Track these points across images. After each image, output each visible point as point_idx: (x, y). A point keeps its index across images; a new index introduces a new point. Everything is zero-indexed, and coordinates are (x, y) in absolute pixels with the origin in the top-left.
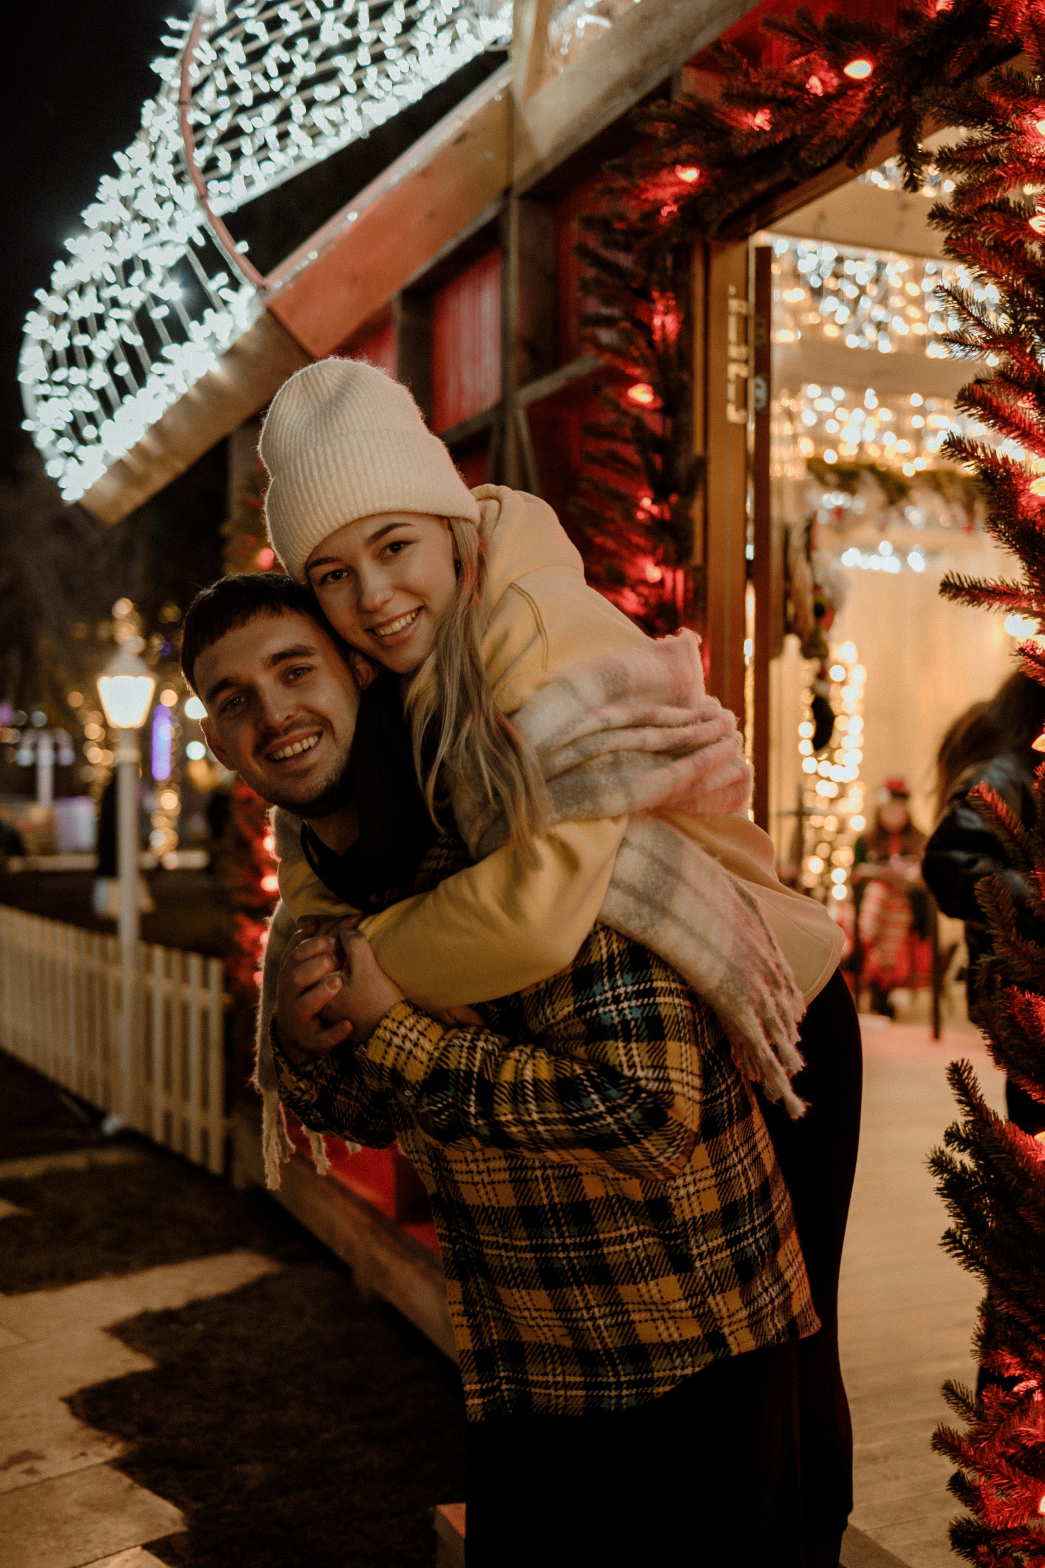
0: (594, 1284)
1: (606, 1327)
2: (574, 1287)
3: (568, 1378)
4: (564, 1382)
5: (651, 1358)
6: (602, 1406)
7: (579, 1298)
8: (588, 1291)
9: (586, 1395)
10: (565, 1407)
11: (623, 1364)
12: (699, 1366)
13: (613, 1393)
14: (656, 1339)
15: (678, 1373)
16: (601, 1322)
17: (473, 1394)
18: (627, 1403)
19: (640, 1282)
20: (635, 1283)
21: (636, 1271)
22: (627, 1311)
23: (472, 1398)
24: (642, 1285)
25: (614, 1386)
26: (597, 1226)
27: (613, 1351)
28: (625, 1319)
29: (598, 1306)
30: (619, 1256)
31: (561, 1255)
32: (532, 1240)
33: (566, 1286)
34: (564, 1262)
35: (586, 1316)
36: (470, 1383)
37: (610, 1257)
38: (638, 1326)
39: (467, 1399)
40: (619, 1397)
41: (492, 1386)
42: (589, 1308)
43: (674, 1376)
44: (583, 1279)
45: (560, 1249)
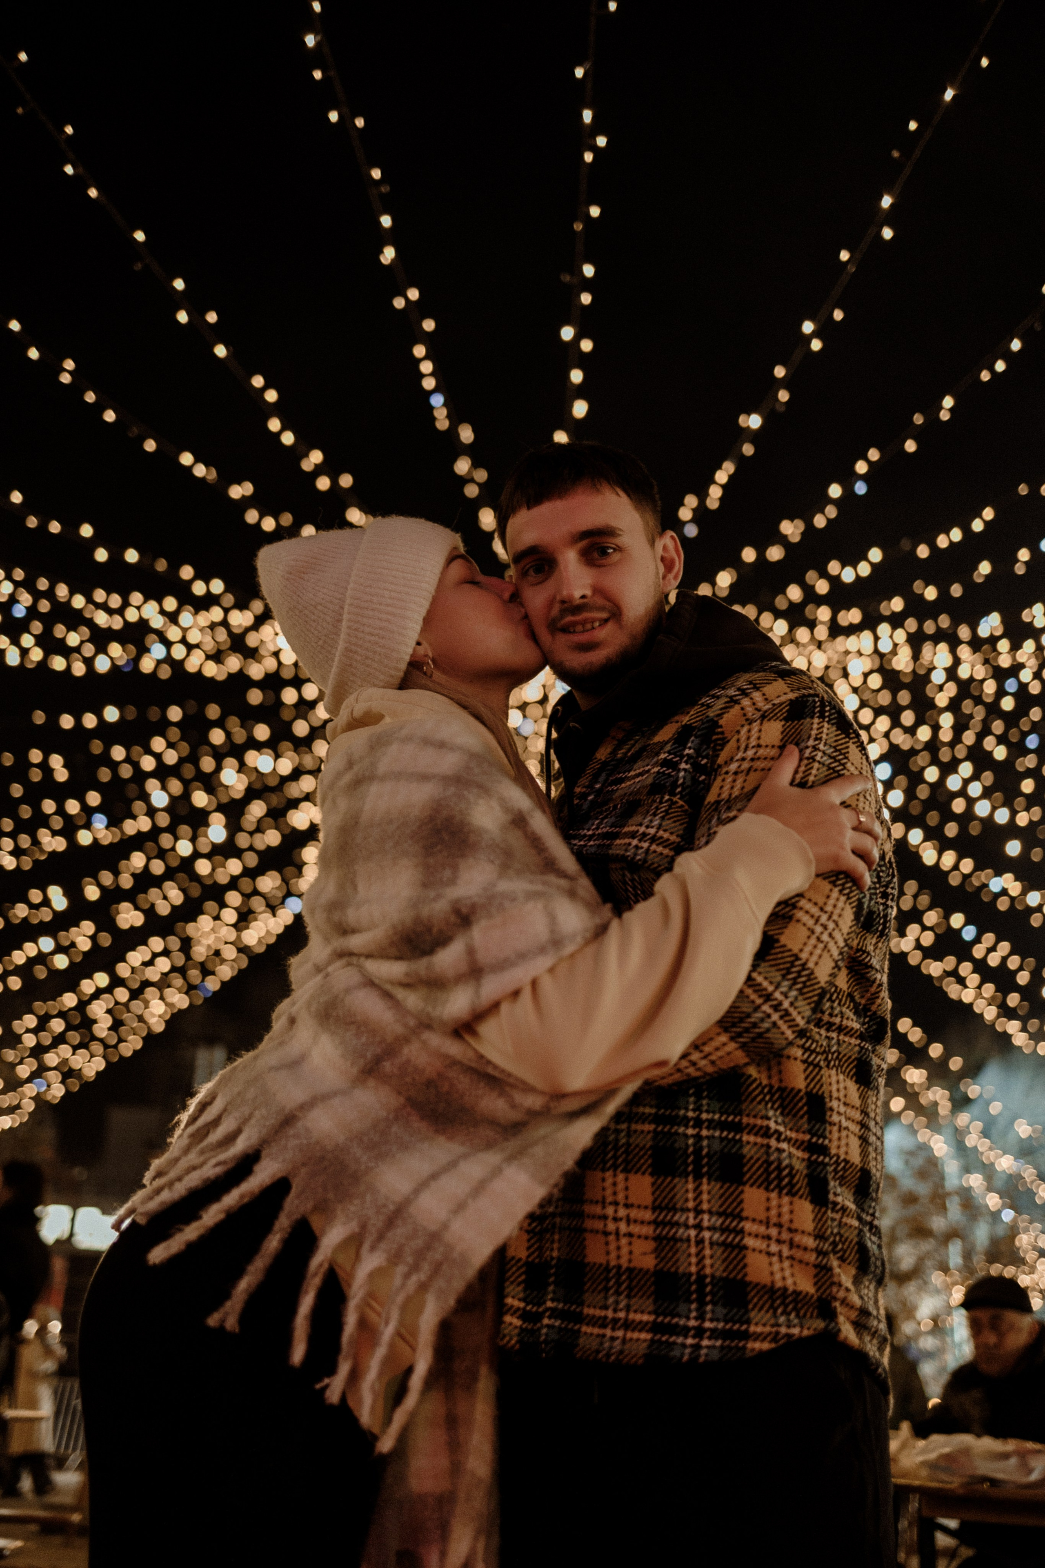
0: (716, 1180)
1: (712, 1244)
2: (690, 1178)
3: (632, 1316)
4: (626, 1319)
5: (750, 1306)
6: (672, 1354)
7: (691, 1195)
8: (705, 1187)
9: (652, 1340)
10: (621, 1352)
11: (714, 1303)
12: (809, 1329)
13: (690, 1341)
14: (766, 1280)
15: (783, 1330)
16: (707, 1234)
17: (515, 1311)
18: (707, 1355)
19: (773, 1191)
20: (767, 1189)
21: (773, 1176)
22: (742, 1231)
23: (512, 1315)
24: (774, 1195)
25: (692, 1332)
26: (744, 1106)
27: (708, 1280)
28: (737, 1240)
29: (710, 1212)
30: (759, 1150)
31: (690, 1131)
32: (659, 1109)
33: (680, 1176)
34: (691, 1141)
35: (691, 1221)
36: (513, 1297)
37: (748, 1147)
38: (749, 1253)
39: (506, 1313)
40: (697, 1347)
41: (537, 1312)
42: (698, 1212)
43: (777, 1333)
44: (705, 1169)
45: (691, 1123)
